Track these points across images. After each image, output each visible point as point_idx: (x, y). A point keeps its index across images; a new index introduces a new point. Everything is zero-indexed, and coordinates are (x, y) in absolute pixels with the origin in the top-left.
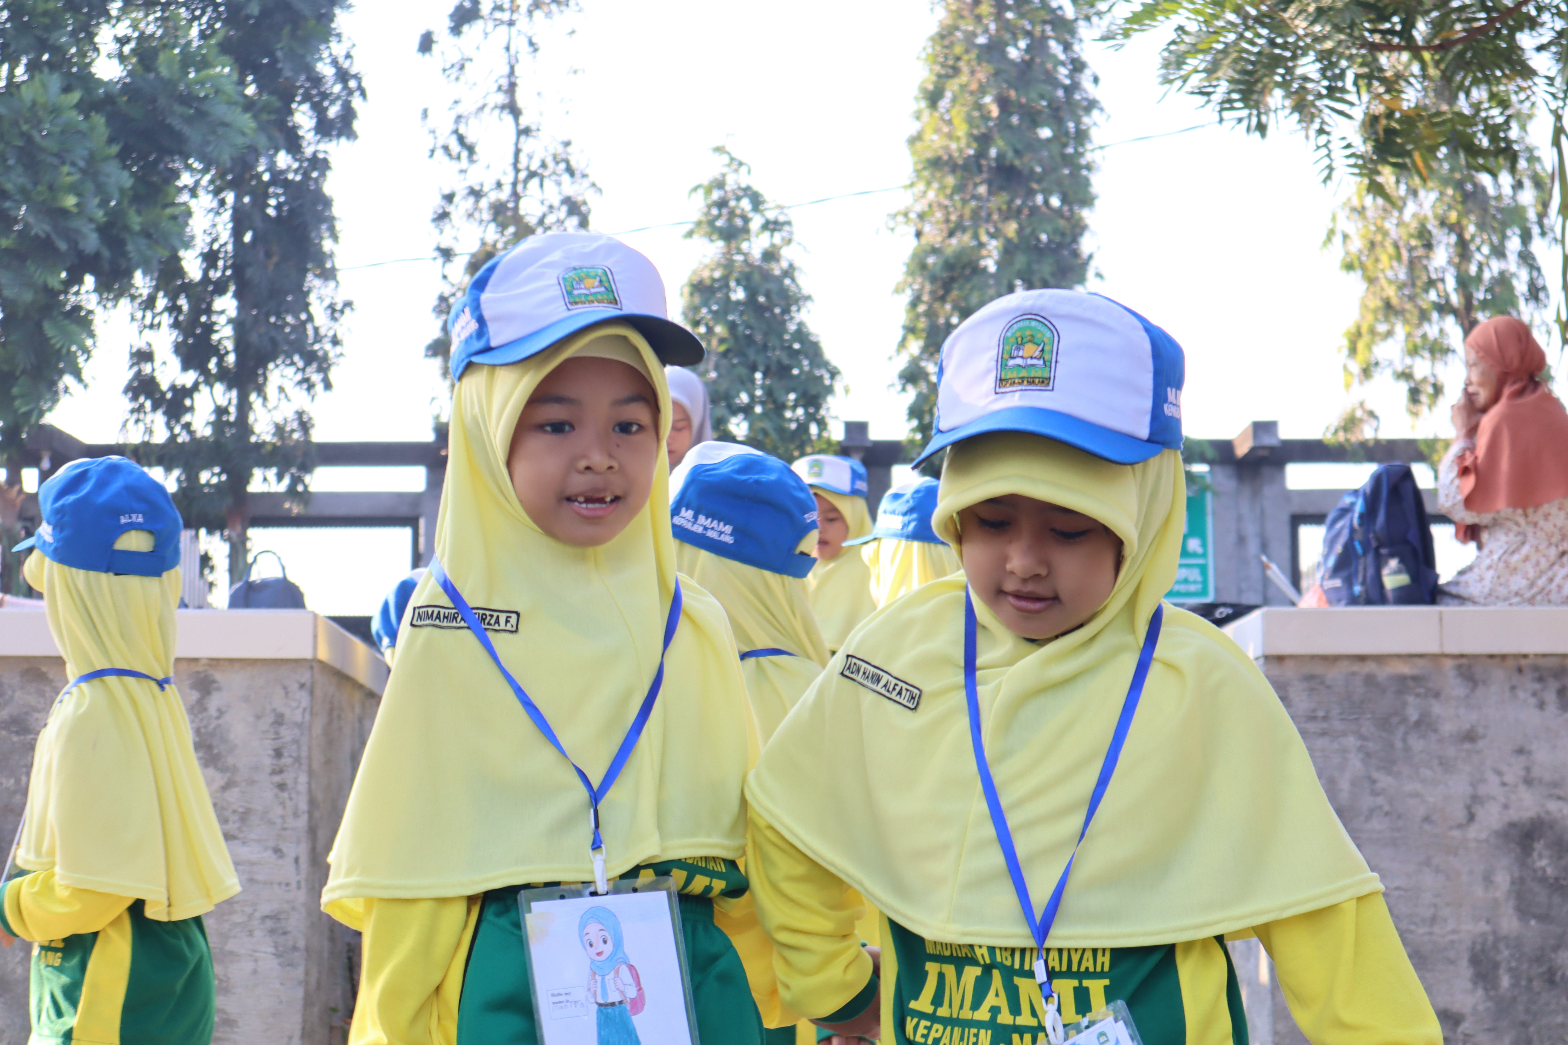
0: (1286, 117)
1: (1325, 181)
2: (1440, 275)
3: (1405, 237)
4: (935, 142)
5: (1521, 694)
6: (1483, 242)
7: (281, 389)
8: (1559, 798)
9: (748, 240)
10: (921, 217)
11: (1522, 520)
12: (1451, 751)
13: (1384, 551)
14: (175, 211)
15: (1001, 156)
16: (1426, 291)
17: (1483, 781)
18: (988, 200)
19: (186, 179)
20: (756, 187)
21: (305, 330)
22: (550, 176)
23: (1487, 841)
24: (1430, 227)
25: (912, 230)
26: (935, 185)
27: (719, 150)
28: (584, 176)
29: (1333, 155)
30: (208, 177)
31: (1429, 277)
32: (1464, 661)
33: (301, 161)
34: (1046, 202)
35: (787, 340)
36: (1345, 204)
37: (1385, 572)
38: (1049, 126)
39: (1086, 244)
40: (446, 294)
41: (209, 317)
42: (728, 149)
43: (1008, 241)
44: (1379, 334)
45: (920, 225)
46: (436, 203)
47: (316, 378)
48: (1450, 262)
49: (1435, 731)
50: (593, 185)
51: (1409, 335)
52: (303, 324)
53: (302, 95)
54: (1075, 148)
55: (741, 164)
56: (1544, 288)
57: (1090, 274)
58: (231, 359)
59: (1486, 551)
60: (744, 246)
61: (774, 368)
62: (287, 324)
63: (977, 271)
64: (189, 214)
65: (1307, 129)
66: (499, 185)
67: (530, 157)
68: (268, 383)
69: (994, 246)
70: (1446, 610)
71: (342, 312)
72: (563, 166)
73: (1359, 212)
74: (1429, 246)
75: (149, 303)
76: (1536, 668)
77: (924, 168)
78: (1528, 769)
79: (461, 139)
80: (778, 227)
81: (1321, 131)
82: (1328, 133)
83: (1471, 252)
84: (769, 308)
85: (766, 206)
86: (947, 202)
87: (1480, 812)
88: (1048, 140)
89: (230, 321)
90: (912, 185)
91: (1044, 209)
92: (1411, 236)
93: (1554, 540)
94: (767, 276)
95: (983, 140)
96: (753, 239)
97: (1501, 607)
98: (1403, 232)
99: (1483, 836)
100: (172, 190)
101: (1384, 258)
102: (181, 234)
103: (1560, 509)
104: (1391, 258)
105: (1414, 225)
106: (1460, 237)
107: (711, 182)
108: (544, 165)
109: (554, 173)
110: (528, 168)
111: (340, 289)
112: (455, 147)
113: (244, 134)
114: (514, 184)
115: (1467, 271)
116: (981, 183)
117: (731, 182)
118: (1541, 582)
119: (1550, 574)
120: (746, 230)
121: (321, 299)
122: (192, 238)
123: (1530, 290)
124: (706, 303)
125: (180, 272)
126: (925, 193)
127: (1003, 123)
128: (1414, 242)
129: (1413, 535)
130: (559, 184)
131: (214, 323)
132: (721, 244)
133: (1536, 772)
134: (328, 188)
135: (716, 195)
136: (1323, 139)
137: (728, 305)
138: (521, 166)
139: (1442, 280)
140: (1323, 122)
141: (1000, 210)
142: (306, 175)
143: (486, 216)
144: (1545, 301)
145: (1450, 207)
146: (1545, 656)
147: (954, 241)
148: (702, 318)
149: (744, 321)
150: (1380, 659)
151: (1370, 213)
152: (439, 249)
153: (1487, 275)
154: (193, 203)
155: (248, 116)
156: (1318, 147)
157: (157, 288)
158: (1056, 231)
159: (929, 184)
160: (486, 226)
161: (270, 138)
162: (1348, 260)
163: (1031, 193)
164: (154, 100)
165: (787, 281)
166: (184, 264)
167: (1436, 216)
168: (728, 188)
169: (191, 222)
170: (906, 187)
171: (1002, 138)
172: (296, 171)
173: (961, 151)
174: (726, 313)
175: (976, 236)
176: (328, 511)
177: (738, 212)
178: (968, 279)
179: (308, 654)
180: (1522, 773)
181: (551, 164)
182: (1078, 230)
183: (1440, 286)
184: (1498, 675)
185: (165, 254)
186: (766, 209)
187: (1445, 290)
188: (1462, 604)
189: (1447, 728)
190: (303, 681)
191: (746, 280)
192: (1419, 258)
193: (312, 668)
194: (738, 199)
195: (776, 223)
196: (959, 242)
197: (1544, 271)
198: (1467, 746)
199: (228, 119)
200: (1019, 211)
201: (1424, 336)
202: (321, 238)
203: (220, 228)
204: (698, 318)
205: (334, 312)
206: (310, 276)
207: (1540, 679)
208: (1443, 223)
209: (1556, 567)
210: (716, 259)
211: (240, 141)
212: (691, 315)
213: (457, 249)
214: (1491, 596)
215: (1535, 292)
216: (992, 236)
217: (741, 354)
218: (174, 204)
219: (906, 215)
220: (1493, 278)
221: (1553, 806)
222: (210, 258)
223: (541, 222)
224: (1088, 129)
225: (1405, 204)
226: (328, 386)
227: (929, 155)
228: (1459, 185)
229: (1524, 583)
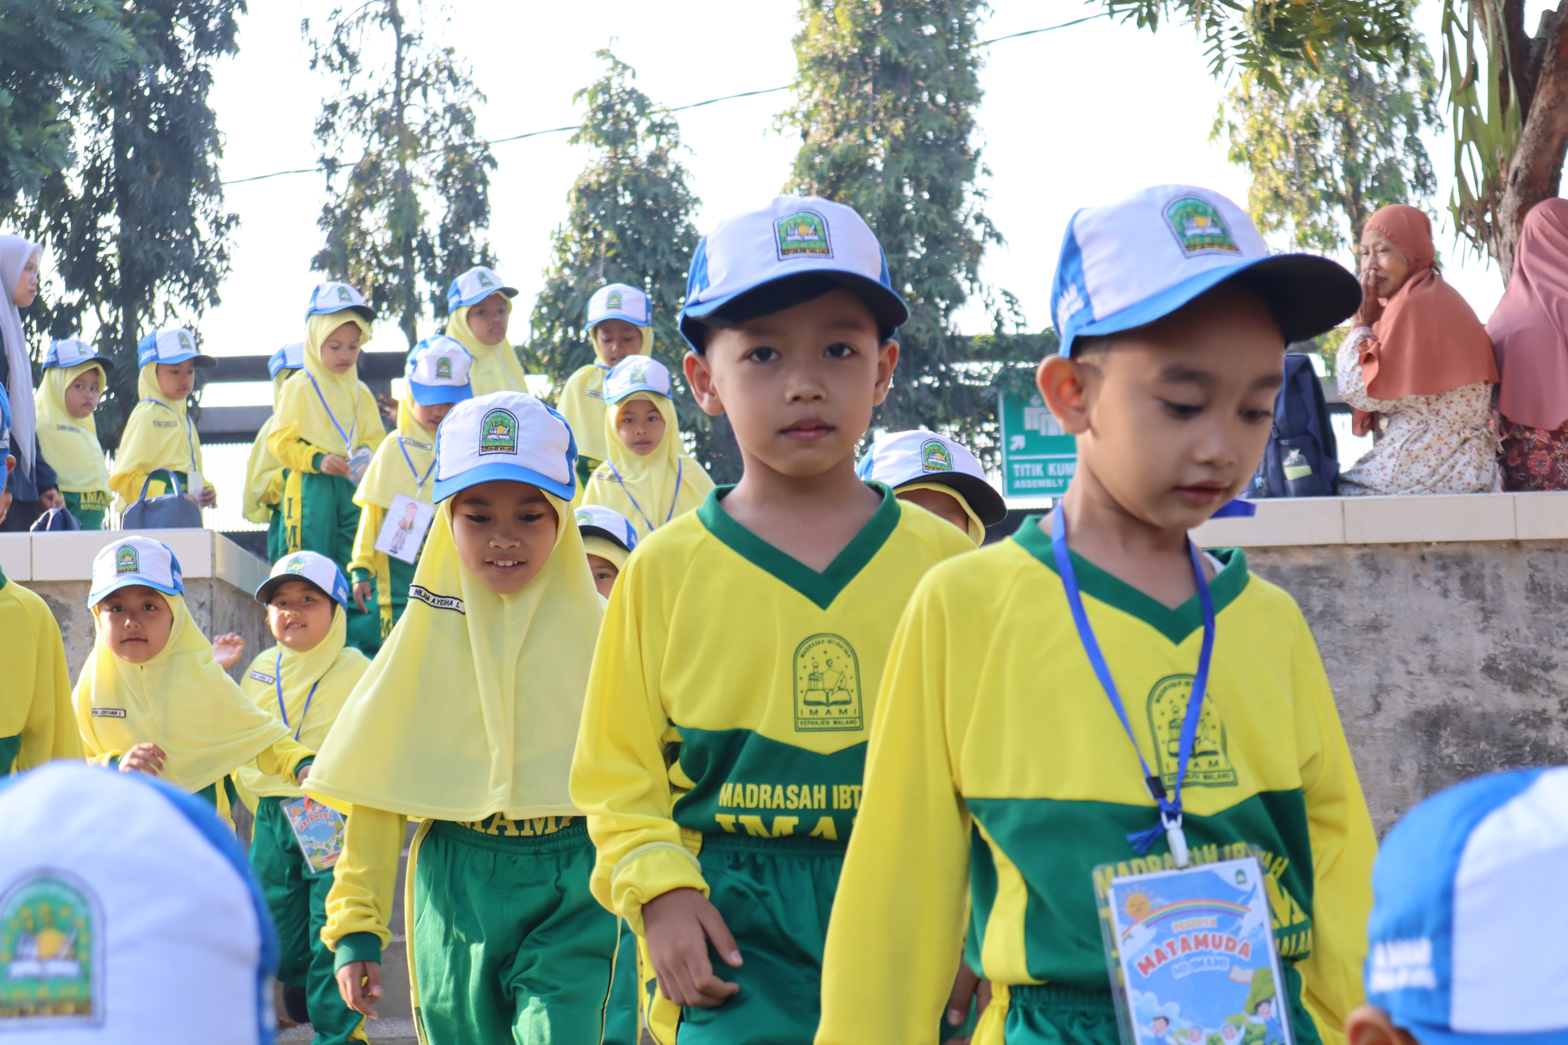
0: (1175, 9)
1: (1215, 72)
2: (1328, 163)
3: (1291, 126)
4: (820, 42)
5: (1425, 583)
6: (1369, 130)
7: (168, 306)
8: (1465, 685)
9: (635, 144)
10: (808, 116)
11: (1424, 409)
12: (1356, 642)
13: (1284, 442)
14: (58, 129)
15: (885, 54)
16: (1315, 180)
17: (1388, 670)
18: (874, 99)
19: (67, 96)
20: (641, 91)
21: (191, 245)
22: (433, 84)
23: (1393, 730)
24: (1316, 116)
25: (799, 131)
26: (821, 85)
27: (602, 53)
28: (467, 83)
29: (1224, 46)
30: (88, 94)
31: (1317, 166)
32: (1367, 550)
33: (182, 76)
34: (932, 99)
35: (676, 244)
36: (1231, 94)
37: (1286, 463)
38: (931, 23)
39: (973, 141)
40: (332, 206)
41: (94, 235)
42: (612, 52)
43: (895, 138)
44: (1270, 224)
45: (806, 125)
46: (319, 114)
47: (203, 294)
48: (1337, 151)
49: (1340, 621)
50: (477, 92)
51: (1298, 225)
52: (189, 239)
53: (181, 9)
54: (960, 45)
55: (625, 67)
56: (1431, 175)
57: (978, 171)
58: (117, 275)
59: (1386, 440)
60: (631, 150)
61: (663, 272)
62: (172, 239)
63: (865, 169)
64: (71, 131)
65: (1197, 21)
66: (382, 94)
67: (413, 67)
68: (155, 300)
69: (881, 146)
70: (1349, 500)
71: (228, 226)
72: (445, 73)
73: (1246, 103)
74: (1316, 135)
75: (33, 222)
76: (1439, 556)
77: (809, 68)
78: (1433, 657)
79: (343, 49)
80: (664, 130)
81: (1211, 22)
82: (1218, 24)
83: (1358, 138)
84: (657, 212)
85: (652, 109)
86: (832, 102)
87: (1386, 701)
88: (932, 36)
89: (114, 238)
90: (798, 85)
91: (930, 106)
92: (1298, 125)
93: (1455, 428)
94: (654, 180)
95: (867, 38)
96: (639, 143)
97: (1403, 495)
98: (1290, 121)
99: (1390, 725)
100: (52, 108)
101: (1272, 148)
102: (63, 152)
103: (1462, 396)
104: (1279, 148)
105: (1301, 113)
106: (1347, 124)
107: (595, 86)
108: (426, 73)
109: (437, 80)
110: (410, 76)
111: (225, 203)
112: (337, 58)
113: (123, 49)
114: (397, 93)
115: (1354, 159)
116: (866, 82)
117: (615, 85)
118: (1442, 470)
119: (1451, 461)
120: (632, 134)
121: (206, 213)
122: (75, 155)
123: (1416, 177)
124: (593, 209)
125: (63, 190)
126: (811, 92)
127: (887, 20)
128: (1300, 132)
129: (1313, 425)
130: (442, 92)
131: (100, 241)
132: (606, 148)
133: (1441, 661)
134: (211, 102)
135: (601, 99)
136: (1213, 30)
137: (616, 209)
138: (404, 75)
139: (1330, 169)
140: (1213, 13)
141: (885, 107)
142: (187, 89)
143: (370, 126)
144: (1433, 188)
145: (1336, 96)
146: (1447, 543)
147: (840, 140)
148: (590, 223)
149: (631, 225)
150: (1283, 550)
151: (1256, 103)
152: (323, 160)
153: (1374, 163)
154: (74, 120)
155: (128, 30)
156: (1209, 38)
157: (40, 207)
158: (942, 128)
159: (815, 83)
160: (371, 137)
161: (150, 53)
162: (1237, 150)
163: (918, 90)
164: (32, 18)
165: (675, 185)
166: (67, 181)
167: (1321, 106)
168: (613, 92)
169: (72, 139)
170: (791, 87)
171: (885, 35)
172: (177, 86)
173: (846, 49)
174: (614, 219)
175: (863, 135)
176: (218, 427)
177: (624, 115)
178: (855, 178)
179: (207, 574)
180: (1428, 661)
181: (433, 72)
182: (965, 127)
183: (1328, 174)
184: (1401, 563)
185: (47, 172)
186: (651, 113)
187: (1333, 178)
188: (1364, 494)
189: (1352, 618)
190: (202, 600)
191: (633, 185)
192: (1306, 146)
193: (211, 587)
194: (624, 103)
195: (662, 125)
196: (845, 140)
197: (1431, 157)
198: (1372, 635)
199: (107, 35)
200: (905, 109)
201: (1314, 225)
202: (205, 153)
203: (102, 145)
204: (586, 223)
205: (219, 226)
206: (194, 191)
207: (1444, 567)
208: (1329, 112)
209: (1458, 454)
210: (602, 163)
211: (120, 56)
212: (578, 220)
213: (342, 159)
214: (1393, 485)
215: (1423, 180)
216: (879, 135)
217: (631, 259)
218: (55, 122)
219: (792, 115)
220: (1380, 165)
221: (1458, 693)
222: (92, 175)
223: (425, 130)
224: (973, 25)
225: (1291, 93)
226: (215, 301)
227: (814, 54)
228: (1345, 73)
229: (1426, 471)
